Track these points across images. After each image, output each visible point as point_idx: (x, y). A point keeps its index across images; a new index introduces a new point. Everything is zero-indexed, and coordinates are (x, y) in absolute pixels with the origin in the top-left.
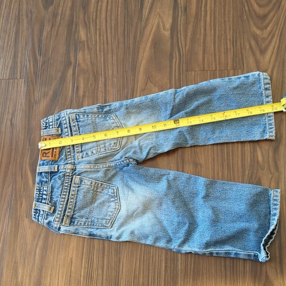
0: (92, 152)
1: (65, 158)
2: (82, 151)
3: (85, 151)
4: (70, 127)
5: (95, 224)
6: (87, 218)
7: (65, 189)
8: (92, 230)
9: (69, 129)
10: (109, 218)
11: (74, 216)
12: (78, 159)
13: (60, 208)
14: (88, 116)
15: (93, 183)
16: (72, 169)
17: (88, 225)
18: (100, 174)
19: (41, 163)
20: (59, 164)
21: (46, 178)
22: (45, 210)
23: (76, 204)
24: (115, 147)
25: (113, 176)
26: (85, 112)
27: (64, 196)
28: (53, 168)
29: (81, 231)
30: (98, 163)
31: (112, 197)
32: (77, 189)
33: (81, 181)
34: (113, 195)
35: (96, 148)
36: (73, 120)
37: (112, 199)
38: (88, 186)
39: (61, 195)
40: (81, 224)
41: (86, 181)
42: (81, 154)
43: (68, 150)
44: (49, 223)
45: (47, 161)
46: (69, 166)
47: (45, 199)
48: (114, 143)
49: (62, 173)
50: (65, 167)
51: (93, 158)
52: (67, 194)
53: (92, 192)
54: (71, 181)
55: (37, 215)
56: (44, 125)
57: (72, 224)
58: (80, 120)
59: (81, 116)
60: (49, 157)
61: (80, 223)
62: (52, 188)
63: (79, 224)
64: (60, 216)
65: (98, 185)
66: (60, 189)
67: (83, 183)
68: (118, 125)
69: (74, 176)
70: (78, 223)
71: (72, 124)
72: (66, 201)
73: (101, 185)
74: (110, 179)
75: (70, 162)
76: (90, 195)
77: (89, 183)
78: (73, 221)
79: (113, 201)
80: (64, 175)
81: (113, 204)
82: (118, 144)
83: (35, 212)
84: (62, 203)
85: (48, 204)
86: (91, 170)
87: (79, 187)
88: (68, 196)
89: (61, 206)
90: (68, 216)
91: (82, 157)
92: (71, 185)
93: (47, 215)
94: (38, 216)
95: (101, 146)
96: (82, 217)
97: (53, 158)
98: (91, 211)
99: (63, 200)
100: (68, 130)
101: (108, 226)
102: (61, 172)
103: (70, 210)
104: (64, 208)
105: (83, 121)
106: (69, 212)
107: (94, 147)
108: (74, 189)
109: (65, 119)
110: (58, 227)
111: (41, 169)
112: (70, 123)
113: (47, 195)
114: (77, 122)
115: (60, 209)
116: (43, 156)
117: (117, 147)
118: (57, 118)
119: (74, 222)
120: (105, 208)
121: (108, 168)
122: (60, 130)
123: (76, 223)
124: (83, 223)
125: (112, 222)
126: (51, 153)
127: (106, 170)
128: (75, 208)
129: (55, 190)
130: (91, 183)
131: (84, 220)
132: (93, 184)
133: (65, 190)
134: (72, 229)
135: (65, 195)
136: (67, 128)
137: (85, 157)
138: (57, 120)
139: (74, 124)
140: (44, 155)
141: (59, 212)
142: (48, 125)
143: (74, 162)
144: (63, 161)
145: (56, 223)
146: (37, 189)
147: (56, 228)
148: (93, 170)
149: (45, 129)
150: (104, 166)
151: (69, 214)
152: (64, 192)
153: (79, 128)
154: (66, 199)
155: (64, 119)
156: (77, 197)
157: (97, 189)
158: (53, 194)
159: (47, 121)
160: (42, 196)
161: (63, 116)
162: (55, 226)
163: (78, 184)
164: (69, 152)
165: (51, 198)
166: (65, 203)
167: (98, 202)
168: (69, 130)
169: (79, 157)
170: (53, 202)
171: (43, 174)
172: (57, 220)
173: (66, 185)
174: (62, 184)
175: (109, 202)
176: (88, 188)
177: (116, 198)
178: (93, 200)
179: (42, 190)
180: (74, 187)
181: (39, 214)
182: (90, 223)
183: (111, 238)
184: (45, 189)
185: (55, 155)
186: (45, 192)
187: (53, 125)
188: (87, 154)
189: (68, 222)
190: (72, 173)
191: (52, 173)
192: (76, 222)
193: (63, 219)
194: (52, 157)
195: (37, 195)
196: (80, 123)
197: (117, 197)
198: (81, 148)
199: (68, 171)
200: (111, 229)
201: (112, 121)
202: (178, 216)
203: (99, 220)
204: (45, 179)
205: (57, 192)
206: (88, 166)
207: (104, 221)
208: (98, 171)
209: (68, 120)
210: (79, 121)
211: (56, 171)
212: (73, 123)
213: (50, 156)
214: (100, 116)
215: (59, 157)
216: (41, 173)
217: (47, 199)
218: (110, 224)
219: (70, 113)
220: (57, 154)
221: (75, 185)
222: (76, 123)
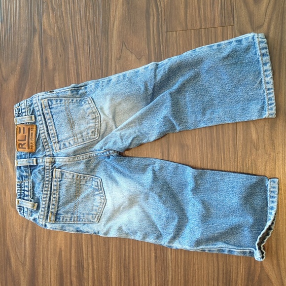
0: (70, 143)
1: (42, 149)
2: (59, 142)
3: (62, 141)
4: (43, 114)
5: (81, 220)
6: (72, 214)
7: (46, 184)
8: (79, 226)
9: (42, 117)
10: (95, 213)
11: (59, 212)
12: (56, 150)
14: (61, 101)
15: (75, 176)
16: (52, 162)
17: (74, 221)
18: (82, 166)
19: (19, 155)
20: (37, 157)
21: (26, 172)
22: (28, 207)
23: (59, 199)
24: (93, 137)
25: (96, 167)
26: (58, 97)
27: (46, 192)
28: (31, 162)
29: (67, 228)
30: (78, 155)
31: (97, 190)
32: (59, 183)
33: (62, 175)
34: (97, 188)
35: (73, 138)
36: (46, 107)
37: (97, 193)
38: (70, 180)
39: (42, 191)
40: (67, 220)
41: (67, 175)
42: (58, 145)
43: (45, 140)
44: (35, 219)
45: (24, 153)
46: (48, 159)
47: (27, 196)
48: (92, 132)
49: (41, 167)
50: (44, 161)
51: (71, 150)
52: (49, 189)
53: (75, 185)
54: (52, 175)
55: (22, 211)
56: (17, 112)
57: (57, 220)
58: (53, 106)
59: (54, 102)
60: (26, 148)
61: (65, 219)
62: (33, 183)
63: (64, 220)
64: (44, 214)
65: (81, 177)
66: (41, 184)
67: (64, 177)
68: (94, 111)
69: (54, 169)
70: (63, 219)
71: (45, 112)
72: (48, 197)
73: (84, 178)
74: (93, 171)
75: (48, 153)
76: (73, 189)
77: (70, 177)
78: (58, 217)
79: (98, 194)
80: (44, 169)
81: (98, 198)
82: (96, 133)
83: (19, 209)
84: (44, 199)
85: (31, 201)
86: (71, 163)
87: (60, 181)
88: (51, 192)
89: (44, 203)
90: (52, 212)
91: (60, 149)
92: (52, 178)
93: (31, 212)
95: (78, 136)
96: (67, 212)
97: (30, 150)
98: (75, 207)
99: (45, 196)
100: (41, 118)
101: (95, 221)
102: (40, 166)
103: (53, 207)
104: (47, 205)
105: (56, 108)
106: (52, 208)
107: (70, 137)
108: (55, 183)
109: (38, 106)
110: (44, 224)
111: (19, 163)
112: (42, 109)
113: (28, 191)
114: (50, 108)
115: (43, 206)
116: (19, 148)
117: (96, 135)
118: (30, 104)
119: (59, 219)
120: (90, 202)
121: (89, 159)
122: (33, 118)
123: (61, 220)
124: (68, 219)
125: (98, 216)
126: (27, 144)
127: (87, 161)
128: (58, 203)
129: (36, 185)
130: (73, 177)
131: (69, 215)
132: (75, 178)
133: (47, 185)
134: (58, 226)
135: (47, 191)
136: (40, 115)
137: (63, 148)
138: (30, 106)
139: (47, 112)
140: (20, 146)
141: (43, 209)
142: (20, 112)
143: (53, 154)
144: (41, 153)
145: (41, 220)
146: (18, 185)
147: (42, 225)
148: (73, 162)
149: (18, 116)
150: (84, 157)
151: (53, 211)
152: (46, 187)
153: (52, 115)
154: (49, 195)
155: (36, 105)
156: (59, 192)
157: (80, 182)
158: (35, 190)
159: (20, 107)
160: (24, 193)
161: (35, 102)
162: (41, 223)
163: (59, 178)
164: (46, 142)
165: (34, 194)
166: (48, 199)
167: (83, 195)
168: (43, 118)
169: (57, 149)
170: (36, 198)
171: (23, 168)
172: (42, 217)
173: (47, 179)
174: (43, 178)
175: (94, 195)
176: (70, 182)
177: (101, 191)
178: (77, 194)
179: (23, 186)
180: (55, 181)
181: (24, 210)
182: (76, 219)
183: (98, 233)
184: (26, 184)
185: (32, 147)
186: (26, 189)
187: (25, 112)
188: (64, 144)
189: (53, 218)
190: (52, 166)
191: (31, 166)
192: (61, 218)
193: (47, 216)
194: (29, 148)
195: (19, 191)
196: (52, 110)
197: (101, 190)
198: (58, 138)
199: (48, 164)
200: (98, 224)
201: (88, 106)
202: (167, 211)
203: (85, 216)
204: (25, 174)
205: (38, 188)
206: (67, 159)
207: (90, 217)
208: (79, 163)
209: (40, 107)
210: (52, 108)
211: (35, 164)
212: (46, 110)
213: (27, 148)
214: (75, 100)
215: (36, 149)
216: (20, 167)
217: (29, 195)
218: (96, 219)
219: (42, 99)
220: (34, 145)
221: (56, 180)
222: (49, 110)
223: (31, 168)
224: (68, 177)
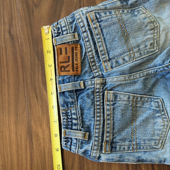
0: (124, 60)
1: (89, 70)
2: (110, 60)
3: (114, 58)
4: (90, 29)
5: (142, 147)
6: (130, 141)
7: (97, 109)
8: (139, 154)
9: (89, 33)
10: (158, 138)
11: (114, 140)
12: (107, 70)
13: (95, 133)
14: (110, 13)
15: (131, 98)
16: (102, 84)
17: (133, 149)
18: (138, 86)
19: (61, 79)
20: (84, 79)
21: (72, 98)
22: (78, 138)
23: (113, 125)
24: (152, 50)
25: (154, 85)
26: (106, 9)
27: (98, 119)
28: (78, 85)
29: (126, 157)
30: (133, 73)
31: (158, 112)
32: (112, 107)
33: (116, 96)
34: (158, 109)
35: (128, 53)
36: (92, 21)
37: (157, 115)
38: (125, 103)
39: (94, 118)
40: (124, 148)
41: (122, 96)
42: (109, 64)
43: (92, 60)
44: (85, 152)
45: (68, 77)
46: (98, 81)
47: (75, 125)
48: (151, 44)
49: (90, 90)
50: (93, 83)
51: (126, 67)
52: (102, 115)
53: (131, 108)
54: (103, 99)
55: (69, 143)
56: (56, 32)
57: (114, 149)
58: (102, 19)
59: (103, 14)
60: (69, 71)
61: (122, 147)
62: (82, 109)
63: (122, 149)
64: (98, 143)
65: (137, 99)
66: (92, 109)
67: (118, 99)
68: (153, 20)
69: (106, 92)
70: (120, 148)
71: (92, 26)
72: (102, 124)
73: (141, 99)
74: (151, 90)
75: (97, 74)
76: (129, 113)
77: (126, 99)
78: (114, 146)
79: (159, 116)
80: (93, 92)
81: (159, 121)
82: (156, 45)
83: (65, 141)
84: (97, 127)
85: (81, 130)
86: (126, 82)
87: (114, 104)
88: (104, 117)
89: (97, 131)
90: (107, 141)
91: (112, 67)
92: (103, 102)
93: (82, 143)
94: (71, 145)
95: (135, 50)
96: (124, 140)
97: (75, 72)
98: (133, 132)
99: (98, 123)
100: (87, 35)
101: (158, 147)
102: (88, 89)
103: (108, 135)
104: (101, 133)
105: (106, 20)
106: (107, 137)
107: (125, 52)
108: (108, 107)
109: (82, 21)
110: (98, 155)
111: (63, 88)
112: (89, 25)
113: (77, 119)
114: (98, 22)
115: (97, 135)
116: (62, 71)
117: (155, 49)
118: (71, 20)
119: (116, 148)
120: (150, 126)
121: (147, 77)
122: (77, 36)
123: (118, 149)
124: (126, 147)
125: (162, 142)
126: (71, 66)
127: (144, 80)
128: (113, 130)
129: (86, 111)
130: (129, 98)
131: (127, 143)
132: (131, 99)
133: (98, 111)
135: (100, 116)
136: (85, 31)
137: (116, 67)
138: (71, 23)
139: (95, 26)
140: (63, 69)
141: (96, 139)
142: (60, 31)
143: (102, 74)
144: (87, 75)
145: (95, 151)
146: (63, 113)
147: (95, 157)
148: (129, 81)
149: (57, 36)
150: (141, 75)
151: (108, 139)
152: (97, 113)
153: (101, 29)
154: (102, 122)
155: (80, 20)
156: (113, 117)
157: (137, 104)
158: (84, 117)
159: (59, 26)
160: (71, 122)
161: (78, 17)
162: (94, 155)
163: (112, 101)
164: (93, 62)
165: (83, 122)
166: (101, 127)
167: (140, 119)
168: (89, 35)
169: (108, 68)
170: (86, 126)
171: (67, 94)
172: (95, 148)
173: (98, 103)
174: (93, 103)
175: (154, 118)
176: (126, 105)
177: (163, 113)
178: (134, 117)
179: (70, 114)
180: (108, 105)
181: (71, 143)
182: (135, 147)
183: (165, 161)
184: (73, 112)
185: (77, 68)
186: (74, 116)
187: (67, 30)
188: (117, 62)
189: (108, 148)
190: (103, 88)
191: (77, 91)
192: (118, 147)
193: (102, 146)
194: (73, 70)
195: (65, 120)
196: (102, 24)
197: (163, 111)
198: (108, 55)
199: (98, 86)
200: (163, 151)
201: (143, 16)
203: (147, 142)
204: (70, 100)
205: (89, 114)
206: (122, 78)
207: (153, 143)
208: (135, 82)
209: (85, 22)
210: (101, 21)
211: (83, 88)
212: (94, 24)
213: (71, 70)
214: (126, 11)
215: (82, 70)
216: (64, 92)
217: (78, 124)
218: (160, 145)
219: (87, 12)
220: (79, 67)
221: (109, 103)
222: (98, 23)
223: (78, 92)
224: (123, 99)
